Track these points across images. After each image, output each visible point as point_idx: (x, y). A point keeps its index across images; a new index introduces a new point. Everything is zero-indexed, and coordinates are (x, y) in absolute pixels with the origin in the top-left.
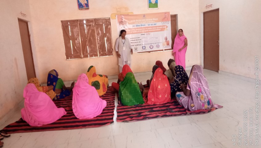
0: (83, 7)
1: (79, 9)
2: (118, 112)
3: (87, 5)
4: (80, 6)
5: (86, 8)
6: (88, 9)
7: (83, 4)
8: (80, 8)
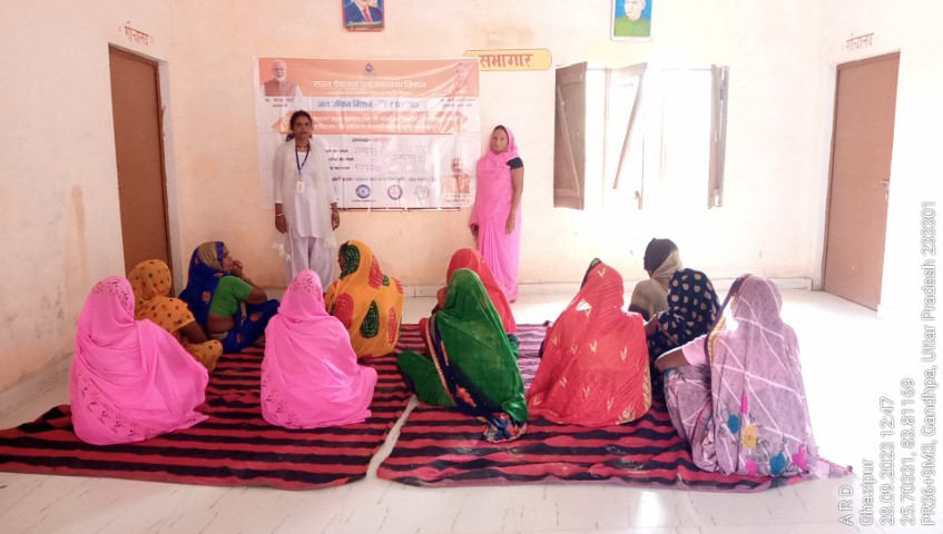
0: (360, 18)
1: (348, 28)
2: (403, 436)
3: (377, 13)
4: (351, 16)
5: (372, 23)
6: (380, 27)
7: (361, 9)
8: (351, 23)
